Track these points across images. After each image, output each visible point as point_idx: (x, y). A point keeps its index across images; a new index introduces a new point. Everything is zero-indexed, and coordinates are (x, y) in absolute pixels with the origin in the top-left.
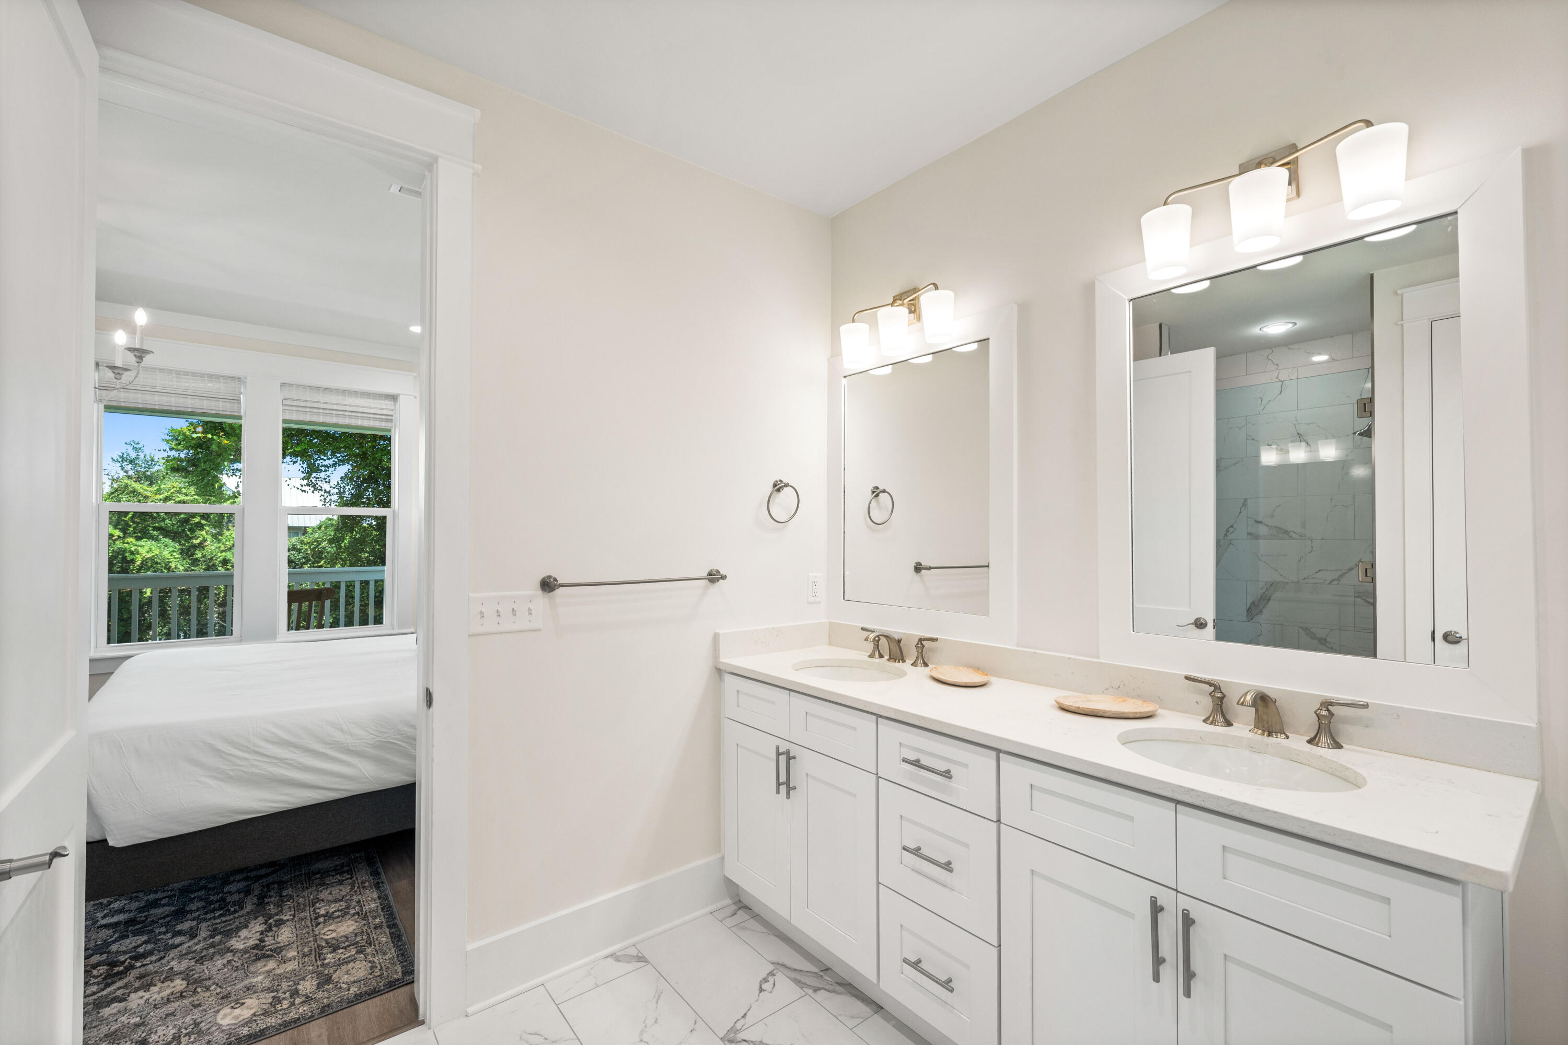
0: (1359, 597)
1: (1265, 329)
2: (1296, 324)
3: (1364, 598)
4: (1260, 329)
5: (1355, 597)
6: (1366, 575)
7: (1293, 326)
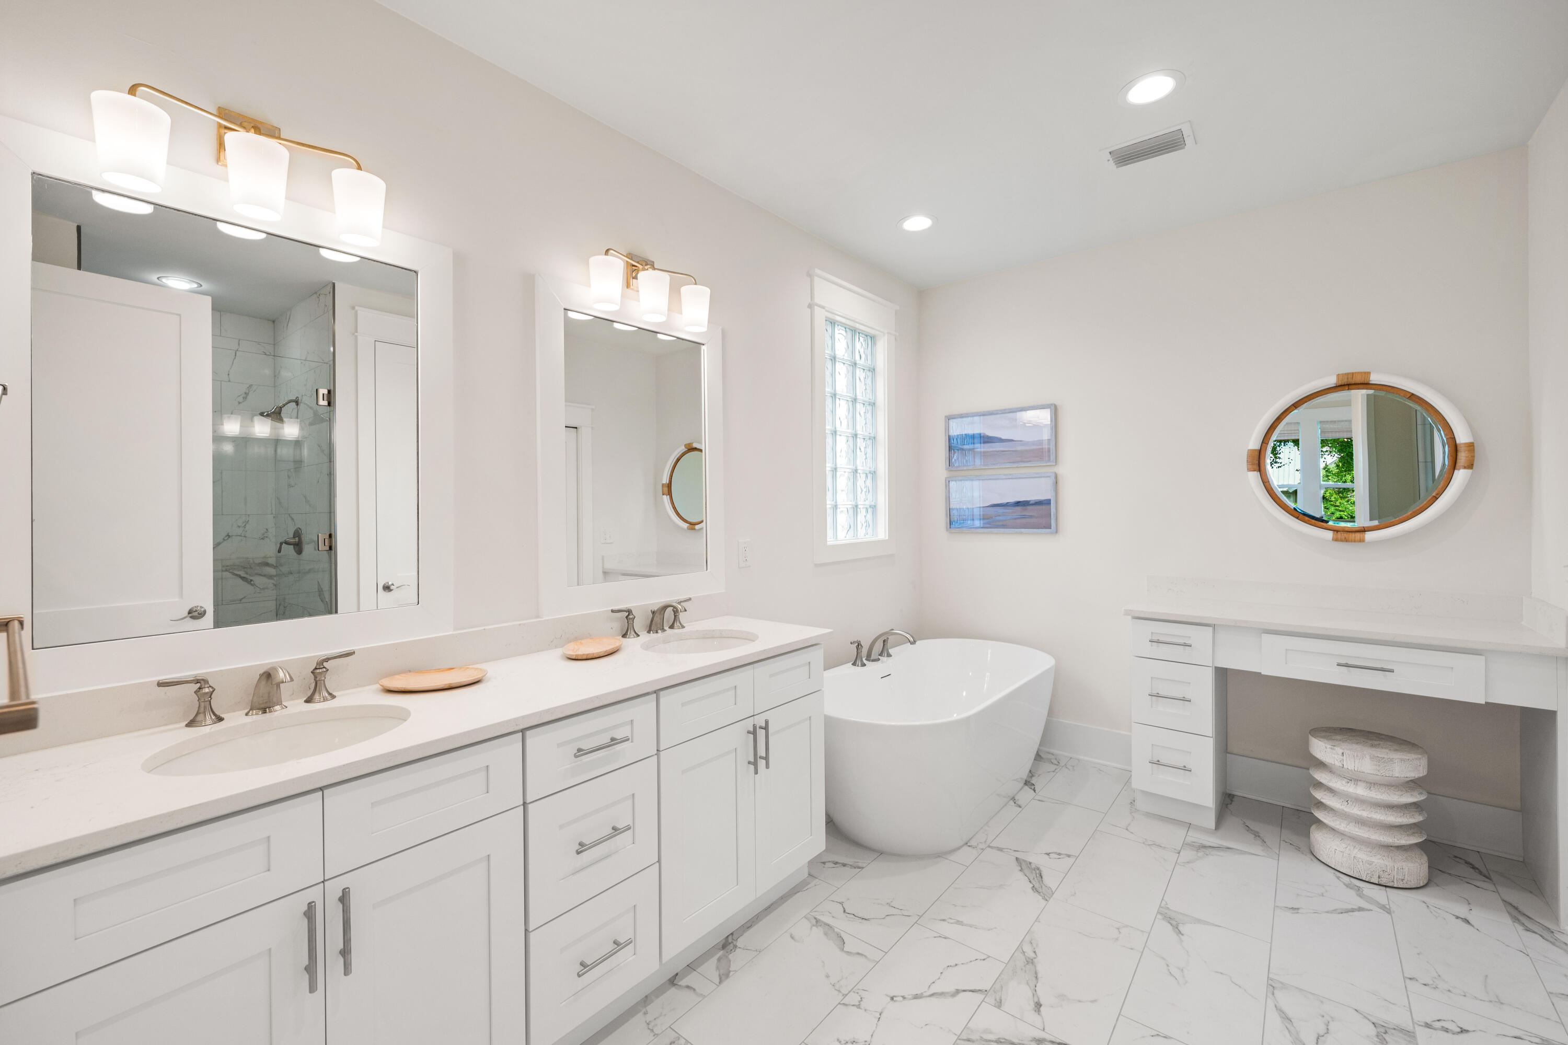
0: (226, 570)
1: (164, 280)
2: (201, 286)
3: (231, 571)
4: (158, 278)
5: (222, 571)
6: (325, 545)
7: (197, 287)
